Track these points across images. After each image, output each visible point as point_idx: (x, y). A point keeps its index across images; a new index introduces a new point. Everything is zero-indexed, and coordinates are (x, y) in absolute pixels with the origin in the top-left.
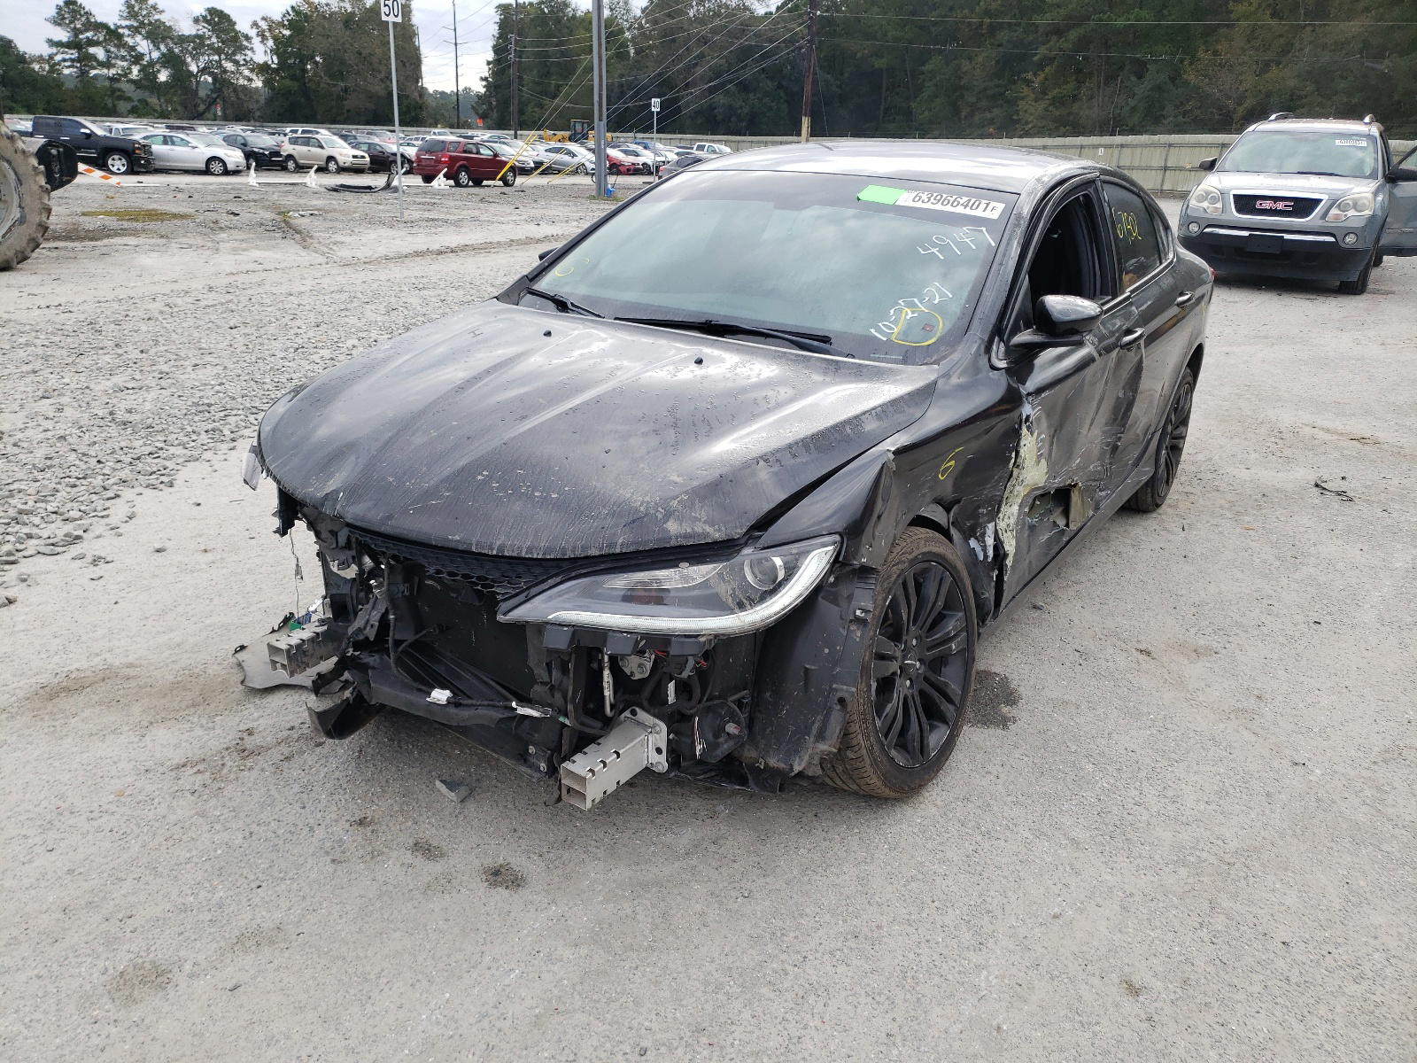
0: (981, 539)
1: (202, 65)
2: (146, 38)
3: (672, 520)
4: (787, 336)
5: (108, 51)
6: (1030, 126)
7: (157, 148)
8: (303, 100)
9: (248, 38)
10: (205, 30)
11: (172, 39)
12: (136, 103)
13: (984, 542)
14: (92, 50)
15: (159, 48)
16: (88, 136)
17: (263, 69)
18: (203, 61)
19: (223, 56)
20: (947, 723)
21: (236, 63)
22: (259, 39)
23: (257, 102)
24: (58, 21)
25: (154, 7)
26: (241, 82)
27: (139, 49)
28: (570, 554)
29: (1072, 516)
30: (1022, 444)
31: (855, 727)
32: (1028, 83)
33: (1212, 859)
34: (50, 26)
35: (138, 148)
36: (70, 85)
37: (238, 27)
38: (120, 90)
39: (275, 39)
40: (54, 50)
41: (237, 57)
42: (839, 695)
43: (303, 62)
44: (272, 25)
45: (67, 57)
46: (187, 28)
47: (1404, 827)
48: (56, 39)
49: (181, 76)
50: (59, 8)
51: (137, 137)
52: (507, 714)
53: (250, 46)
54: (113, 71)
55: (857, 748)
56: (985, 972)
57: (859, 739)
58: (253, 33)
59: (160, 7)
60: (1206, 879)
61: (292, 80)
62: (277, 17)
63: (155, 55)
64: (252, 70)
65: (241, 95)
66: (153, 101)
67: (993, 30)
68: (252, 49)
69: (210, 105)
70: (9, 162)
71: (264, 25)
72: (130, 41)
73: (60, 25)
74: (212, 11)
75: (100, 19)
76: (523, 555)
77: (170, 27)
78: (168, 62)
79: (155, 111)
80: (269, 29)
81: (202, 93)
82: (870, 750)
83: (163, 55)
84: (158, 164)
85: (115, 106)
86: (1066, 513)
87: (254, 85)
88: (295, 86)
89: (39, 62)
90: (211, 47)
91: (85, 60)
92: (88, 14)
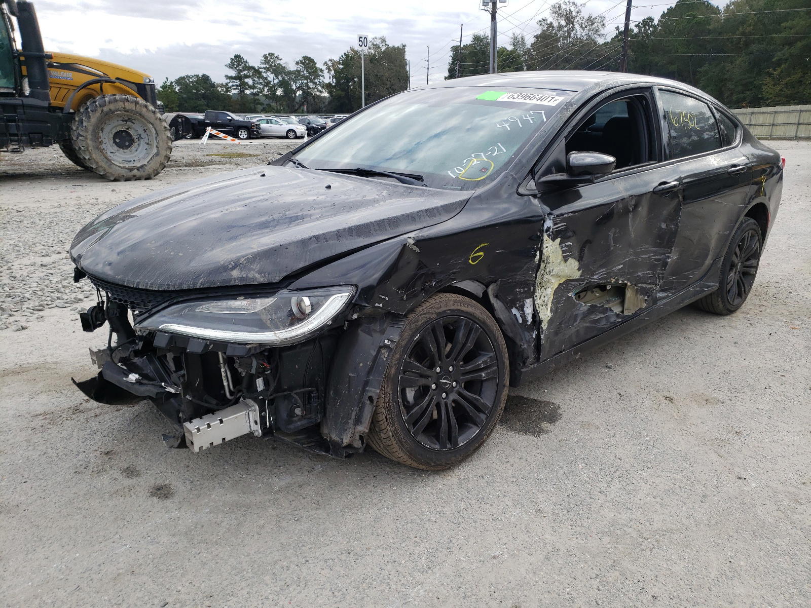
0: (521, 308)
1: (298, 85)
2: (272, 73)
3: (237, 269)
4: (395, 175)
5: (254, 80)
6: (770, 101)
7: (263, 126)
8: (347, 102)
9: (322, 71)
10: (301, 68)
11: (284, 73)
12: (265, 106)
13: (523, 310)
14: (246, 80)
15: (278, 78)
16: (230, 120)
17: (328, 86)
18: (299, 82)
19: (309, 80)
20: (477, 426)
21: (315, 83)
22: (327, 70)
23: (324, 103)
24: (231, 66)
25: (277, 58)
26: (317, 93)
27: (269, 79)
28: (172, 288)
29: (626, 306)
30: (544, 246)
31: (382, 417)
32: (770, 74)
33: (635, 535)
34: (227, 69)
35: (253, 126)
36: (234, 98)
37: (317, 65)
38: (258, 100)
39: (335, 70)
40: (228, 81)
41: (316, 81)
42: (369, 394)
43: (348, 82)
44: (334, 63)
45: (235, 84)
46: (292, 67)
47: (801, 529)
48: (229, 75)
49: (288, 92)
50: (232, 59)
51: (254, 120)
52: (161, 390)
53: (322, 75)
54: (255, 90)
55: (385, 431)
56: (419, 587)
57: (385, 425)
58: (324, 68)
59: (280, 57)
60: (620, 547)
61: (342, 91)
62: (337, 59)
63: (276, 81)
64: (322, 87)
65: (316, 100)
66: (273, 104)
67: (747, 45)
68: (323, 76)
69: (301, 106)
70: (152, 124)
71: (330, 64)
72: (265, 75)
73: (231, 68)
74: (305, 58)
75: (251, 64)
76: (148, 288)
77: (285, 67)
78: (282, 85)
79: (274, 109)
80: (332, 65)
81: (297, 100)
82: (396, 433)
83: (280, 81)
84: (263, 134)
85: (255, 108)
86: (622, 303)
87: (323, 95)
88: (343, 94)
89: (221, 87)
90: (303, 76)
91: (243, 86)
92: (246, 62)
